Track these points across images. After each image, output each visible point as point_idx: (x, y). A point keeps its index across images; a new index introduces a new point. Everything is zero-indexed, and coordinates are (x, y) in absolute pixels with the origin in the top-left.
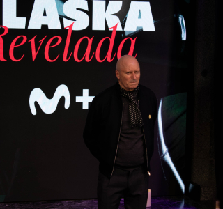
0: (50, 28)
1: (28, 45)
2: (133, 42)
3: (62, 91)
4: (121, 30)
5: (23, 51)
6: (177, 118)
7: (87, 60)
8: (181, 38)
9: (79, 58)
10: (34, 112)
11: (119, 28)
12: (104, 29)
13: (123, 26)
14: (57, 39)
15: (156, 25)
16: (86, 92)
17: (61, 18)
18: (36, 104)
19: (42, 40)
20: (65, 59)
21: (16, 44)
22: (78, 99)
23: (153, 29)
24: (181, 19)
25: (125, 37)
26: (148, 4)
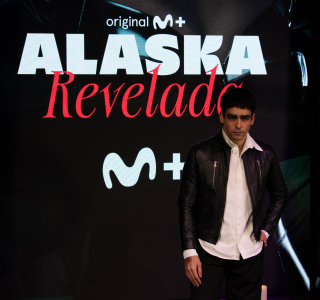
0: (128, 73)
1: (100, 95)
3: (146, 156)
4: (222, 73)
6: (298, 190)
7: (178, 114)
8: (301, 83)
9: (168, 112)
10: (109, 184)
11: (220, 71)
12: (199, 72)
13: (224, 68)
14: (137, 88)
15: (268, 66)
16: (176, 157)
17: (143, 59)
18: (112, 174)
19: (119, 89)
20: (149, 114)
21: (85, 95)
22: (167, 167)
23: (263, 71)
24: (301, 58)
25: (227, 83)
26: (257, 38)
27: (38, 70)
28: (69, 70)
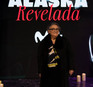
0: (43, 6)
1: (34, 13)
2: (78, 12)
5: (32, 16)
7: (59, 20)
9: (55, 19)
11: (72, 6)
12: (66, 7)
13: (74, 5)
14: (46, 11)
17: (48, 2)
18: (38, 38)
19: (40, 12)
20: (49, 19)
21: (29, 13)
23: (87, 6)
25: (75, 10)
27: (14, 6)
28: (24, 5)
